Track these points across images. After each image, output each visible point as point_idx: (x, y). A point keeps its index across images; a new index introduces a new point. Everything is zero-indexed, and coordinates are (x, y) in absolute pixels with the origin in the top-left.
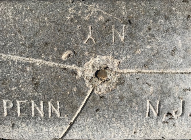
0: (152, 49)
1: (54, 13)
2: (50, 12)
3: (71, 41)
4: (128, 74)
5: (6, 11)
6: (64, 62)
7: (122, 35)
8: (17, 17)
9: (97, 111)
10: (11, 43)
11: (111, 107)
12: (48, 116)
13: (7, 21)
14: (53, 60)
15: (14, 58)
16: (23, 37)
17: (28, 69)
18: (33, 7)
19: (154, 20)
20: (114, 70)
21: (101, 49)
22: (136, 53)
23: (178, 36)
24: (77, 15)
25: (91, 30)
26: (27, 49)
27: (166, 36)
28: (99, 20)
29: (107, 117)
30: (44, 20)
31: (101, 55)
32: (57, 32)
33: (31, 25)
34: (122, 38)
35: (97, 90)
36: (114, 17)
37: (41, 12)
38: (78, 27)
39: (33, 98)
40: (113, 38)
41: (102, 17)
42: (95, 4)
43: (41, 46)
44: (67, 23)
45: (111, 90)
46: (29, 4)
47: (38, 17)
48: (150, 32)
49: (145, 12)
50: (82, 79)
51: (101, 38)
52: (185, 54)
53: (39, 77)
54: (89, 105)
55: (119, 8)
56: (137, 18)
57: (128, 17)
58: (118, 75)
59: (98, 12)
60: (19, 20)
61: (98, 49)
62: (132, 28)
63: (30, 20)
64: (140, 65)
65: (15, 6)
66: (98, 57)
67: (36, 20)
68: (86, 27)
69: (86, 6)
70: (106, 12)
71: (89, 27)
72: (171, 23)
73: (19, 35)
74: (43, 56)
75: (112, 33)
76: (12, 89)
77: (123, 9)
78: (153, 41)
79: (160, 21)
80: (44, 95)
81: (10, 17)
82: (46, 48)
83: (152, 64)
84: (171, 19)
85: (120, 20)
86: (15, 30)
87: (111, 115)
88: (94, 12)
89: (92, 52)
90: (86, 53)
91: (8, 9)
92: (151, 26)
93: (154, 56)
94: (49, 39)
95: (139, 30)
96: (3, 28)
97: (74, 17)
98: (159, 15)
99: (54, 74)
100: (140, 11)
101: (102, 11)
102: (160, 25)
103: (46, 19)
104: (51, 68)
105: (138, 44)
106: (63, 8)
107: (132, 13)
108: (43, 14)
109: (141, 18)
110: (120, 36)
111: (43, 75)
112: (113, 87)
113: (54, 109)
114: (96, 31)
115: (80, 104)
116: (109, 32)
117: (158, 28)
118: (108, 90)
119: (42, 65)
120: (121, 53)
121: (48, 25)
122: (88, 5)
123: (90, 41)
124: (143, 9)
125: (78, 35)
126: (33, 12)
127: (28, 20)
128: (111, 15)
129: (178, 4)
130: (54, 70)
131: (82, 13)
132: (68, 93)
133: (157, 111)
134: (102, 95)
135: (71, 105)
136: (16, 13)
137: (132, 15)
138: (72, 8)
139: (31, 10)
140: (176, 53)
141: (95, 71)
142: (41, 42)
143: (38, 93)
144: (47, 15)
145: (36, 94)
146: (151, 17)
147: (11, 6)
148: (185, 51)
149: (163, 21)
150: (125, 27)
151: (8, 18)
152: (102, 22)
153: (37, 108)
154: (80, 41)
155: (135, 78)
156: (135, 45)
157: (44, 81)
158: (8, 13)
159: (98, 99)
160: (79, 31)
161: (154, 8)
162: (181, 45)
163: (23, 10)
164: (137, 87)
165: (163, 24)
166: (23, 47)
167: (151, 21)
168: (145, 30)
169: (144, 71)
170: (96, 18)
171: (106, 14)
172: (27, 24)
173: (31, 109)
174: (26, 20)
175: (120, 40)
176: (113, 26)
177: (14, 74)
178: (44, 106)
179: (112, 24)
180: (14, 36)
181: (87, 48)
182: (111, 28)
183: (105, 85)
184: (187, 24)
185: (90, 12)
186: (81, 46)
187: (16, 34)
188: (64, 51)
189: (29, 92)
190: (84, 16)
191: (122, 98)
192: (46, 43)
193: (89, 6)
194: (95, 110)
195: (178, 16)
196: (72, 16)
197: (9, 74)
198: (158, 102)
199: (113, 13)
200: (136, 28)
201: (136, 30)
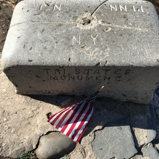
0: (56, 32)
1: (118, 52)
2: (121, 53)
3: (106, 36)
4: (71, 21)
5: (150, 55)
6: (109, 26)
7: (74, 39)
8: (142, 51)
9: (89, 7)
10: (143, 36)
11: (81, 8)
12: (117, 5)
13: (148, 48)
14: (116, 28)
15: (140, 29)
16: (136, 39)
17: (131, 24)
18: (133, 58)
19: (53, 48)
20: (79, 23)
21: (87, 32)
22: (66, 30)
23: (39, 38)
24: (103, 51)
25: (93, 42)
26: (133, 33)
27: (47, 39)
28: (88, 48)
29: (84, 5)
30: (124, 48)
31: (87, 30)
32: (115, 41)
33: (132, 45)
34: (74, 37)
35: (89, 15)
36: (79, 49)
37: (127, 53)
38: (102, 44)
39: (126, 12)
40: (80, 38)
41: (87, 50)
42: (91, 60)
43: (124, 34)
44: (109, 46)
45: (81, 15)
46: (136, 60)
47: (129, 50)
48: (56, 40)
49: (58, 53)
50: (98, 19)
51: (87, 38)
52: (36, 30)
53: (124, 21)
54: (94, 9)
55: (75, 56)
56: (64, 49)
57: (70, 49)
58: (76, 21)
59: (89, 53)
60: (140, 48)
61: (89, 32)
62: (68, 43)
63: (133, 48)
64: (64, 25)
65: (145, 58)
66: (89, 29)
67: (129, 48)
68: (97, 44)
69: (97, 57)
70: (84, 53)
71: (95, 43)
72: (43, 45)
73: (139, 40)
74: (123, 29)
75: (81, 41)
76: (139, 16)
77: (72, 56)
78: (55, 36)
79: (50, 47)
80: (120, 13)
81: (147, 51)
82: (121, 33)
83: (56, 25)
84: (42, 48)
85: (75, 48)
86: (142, 43)
87: (81, 5)
88: (92, 53)
89: (93, 31)
90: (96, 30)
91: (149, 57)
92: (55, 44)
93: (55, 29)
94: (120, 37)
95: (64, 41)
96: (150, 44)
97: (104, 49)
98: (50, 50)
99: (115, 22)
100: (62, 53)
101: (87, 54)
102: (50, 44)
103: (123, 49)
104: (117, 24)
105: (64, 34)
106: (112, 56)
107: (67, 52)
108: (125, 52)
109: (61, 49)
110: (76, 39)
111: (122, 21)
112: (80, 16)
113: (114, 8)
114: (90, 42)
115: (99, 9)
116: (82, 41)
117: (51, 43)
118: (83, 15)
119: (123, 25)
120: (75, 31)
121: (121, 45)
122: (96, 59)
123: (94, 36)
124: (60, 55)
125: (102, 39)
126: (132, 54)
127: (134, 48)
128: (81, 51)
129: (36, 59)
130: (115, 23)
131: (100, 52)
132: (106, 14)
133: (55, 7)
134: (86, 12)
135: (104, 9)
136: (143, 53)
137: (68, 50)
138: (106, 56)
139: (134, 55)
140: (41, 30)
141: (91, 23)
142: (124, 36)
143: (124, 14)
144: (122, 52)
145: (125, 13)
146: (55, 49)
147: (147, 59)
148: (36, 31)
149: (48, 47)
150: (72, 44)
151: (148, 50)
152: (87, 46)
153: (123, 8)
154: (100, 36)
155: (67, 19)
156: (66, 34)
157: (120, 19)
158: (149, 53)
159: (88, 11)
160: (101, 41)
161: (52, 55)
162: (38, 34)
163: (139, 56)
164: (66, 16)
165: (48, 45)
166: (136, 34)
167: (55, 47)
168: (60, 41)
169: (61, 23)
170: (91, 49)
171: (84, 51)
172: (135, 46)
173: (127, 8)
174: (136, 48)
175: (75, 37)
176: (80, 44)
177: (139, 22)
178: (120, 9)
179: (80, 46)
180: (142, 39)
181: (96, 33)
182: (81, 43)
183: (84, 17)
184: (33, 45)
185: (94, 53)
186: (100, 34)
187: (141, 40)
188: (110, 32)
189: (129, 14)
190: (98, 50)
191: (75, 11)
192: (121, 35)
193: (95, 57)
194: (90, 7)
195: (38, 49)
196: (106, 50)
197: (142, 22)
198: (54, 10)
199: (80, 52)
200: (65, 43)
201: (65, 42)
